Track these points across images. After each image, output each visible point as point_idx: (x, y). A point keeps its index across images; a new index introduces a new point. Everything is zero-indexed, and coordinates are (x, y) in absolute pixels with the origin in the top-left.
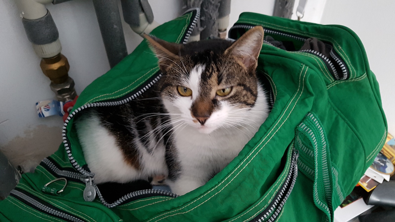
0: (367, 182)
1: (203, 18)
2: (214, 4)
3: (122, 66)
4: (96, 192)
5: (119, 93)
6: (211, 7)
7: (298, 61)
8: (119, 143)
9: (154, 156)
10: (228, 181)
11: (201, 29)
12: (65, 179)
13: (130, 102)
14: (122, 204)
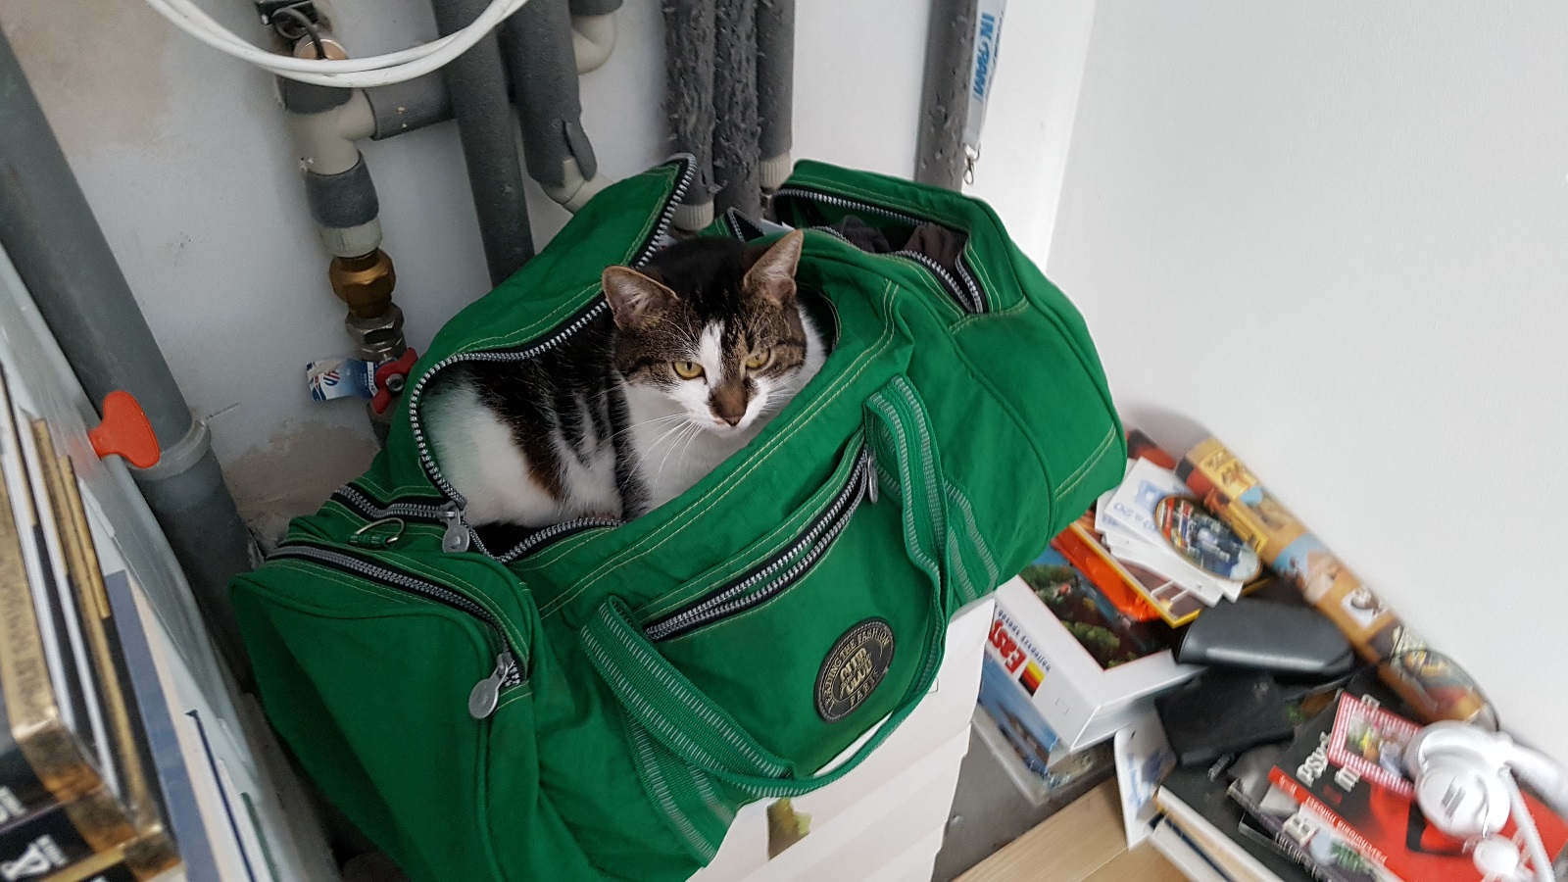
0: (1173, 599)
1: (718, 163)
2: (745, 130)
3: (524, 279)
4: (471, 538)
5: (520, 336)
6: (739, 137)
7: (879, 274)
8: (519, 438)
9: (592, 471)
10: (723, 489)
11: (715, 189)
12: (400, 520)
13: (541, 356)
14: (520, 557)
